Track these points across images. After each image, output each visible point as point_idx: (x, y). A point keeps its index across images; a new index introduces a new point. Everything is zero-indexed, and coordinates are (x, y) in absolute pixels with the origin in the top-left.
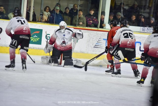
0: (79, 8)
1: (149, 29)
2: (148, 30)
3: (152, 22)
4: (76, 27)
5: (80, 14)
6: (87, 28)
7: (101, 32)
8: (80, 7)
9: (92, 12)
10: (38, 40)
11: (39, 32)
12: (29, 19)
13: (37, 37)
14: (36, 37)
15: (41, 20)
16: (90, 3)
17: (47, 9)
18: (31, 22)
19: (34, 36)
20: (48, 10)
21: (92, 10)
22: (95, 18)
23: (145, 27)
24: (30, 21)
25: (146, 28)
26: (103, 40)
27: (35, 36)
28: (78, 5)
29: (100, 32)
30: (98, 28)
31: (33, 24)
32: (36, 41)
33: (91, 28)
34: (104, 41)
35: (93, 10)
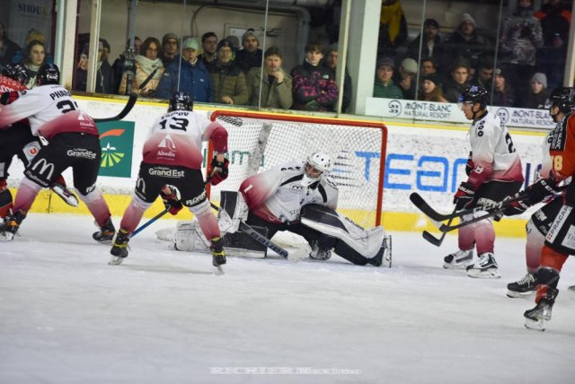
0: (265, 44)
1: (521, 114)
2: (518, 118)
3: (538, 88)
4: (258, 110)
5: (273, 66)
6: (295, 114)
7: (347, 128)
8: (269, 39)
9: (317, 58)
10: (118, 160)
11: (123, 131)
12: (85, 85)
13: (114, 148)
14: (113, 151)
15: (127, 90)
16: (304, 23)
17: (151, 49)
18: (91, 95)
19: (106, 147)
20: (154, 54)
21: (314, 50)
22: (327, 77)
23: (507, 108)
24: (87, 91)
25: (511, 110)
26: (356, 158)
27: (108, 147)
28: (263, 30)
29: (342, 127)
30: (335, 111)
31: (99, 104)
32: (111, 164)
33: (311, 113)
34: (360, 159)
35: (319, 49)
